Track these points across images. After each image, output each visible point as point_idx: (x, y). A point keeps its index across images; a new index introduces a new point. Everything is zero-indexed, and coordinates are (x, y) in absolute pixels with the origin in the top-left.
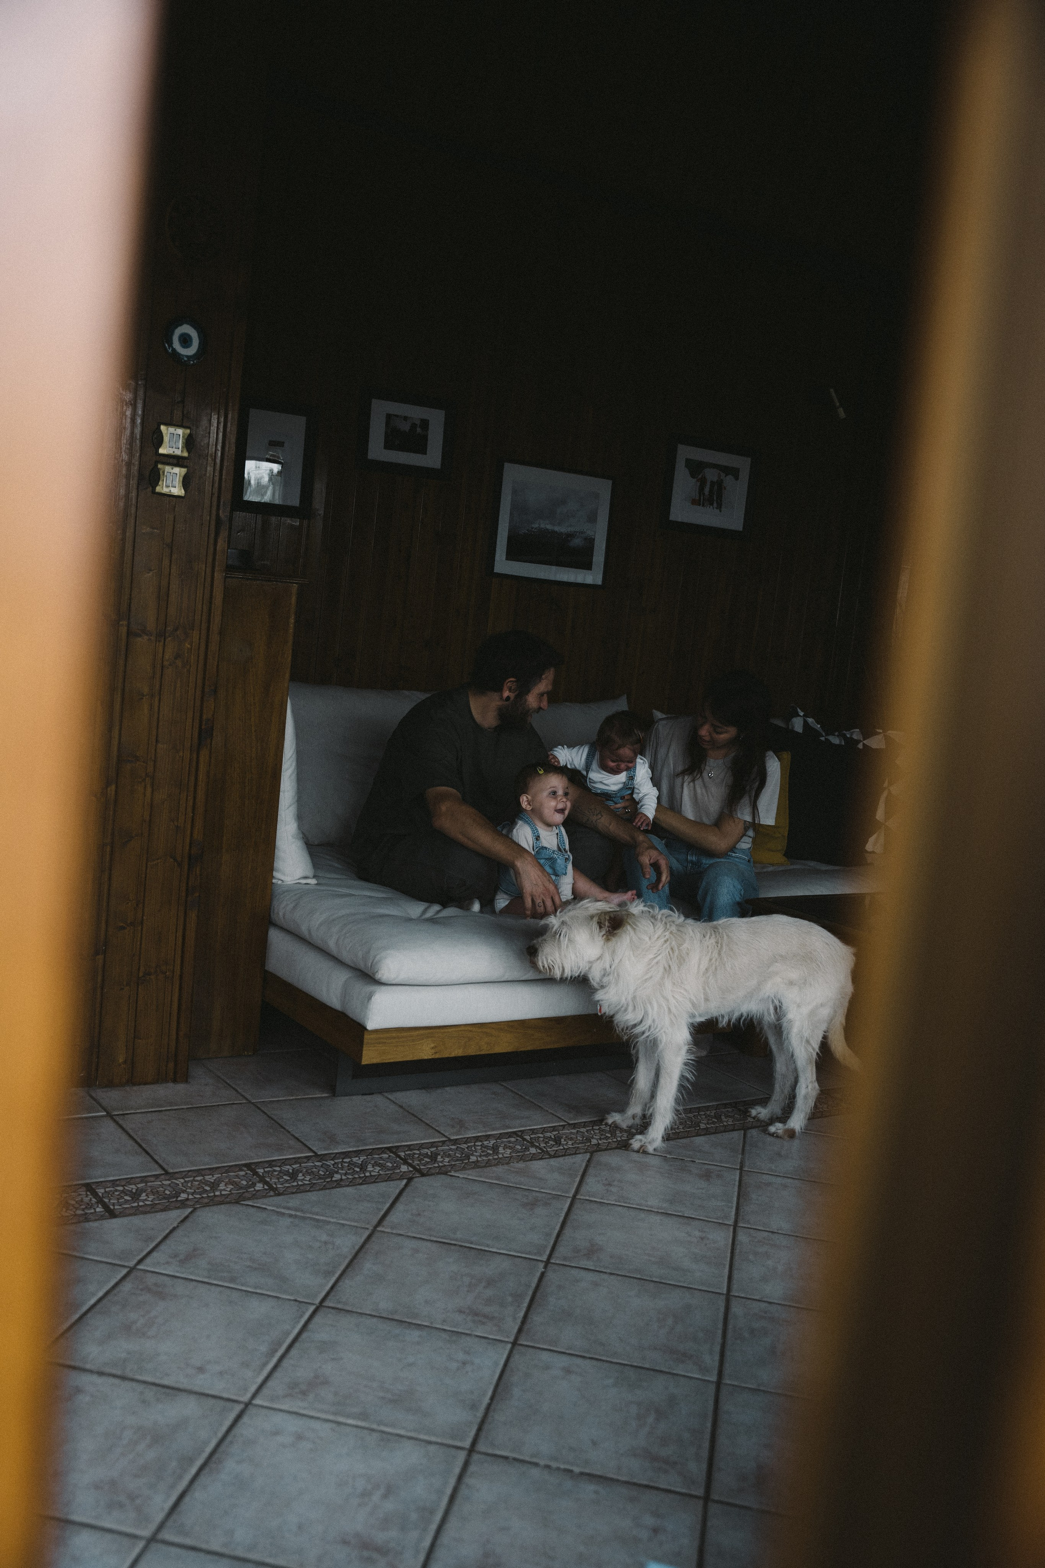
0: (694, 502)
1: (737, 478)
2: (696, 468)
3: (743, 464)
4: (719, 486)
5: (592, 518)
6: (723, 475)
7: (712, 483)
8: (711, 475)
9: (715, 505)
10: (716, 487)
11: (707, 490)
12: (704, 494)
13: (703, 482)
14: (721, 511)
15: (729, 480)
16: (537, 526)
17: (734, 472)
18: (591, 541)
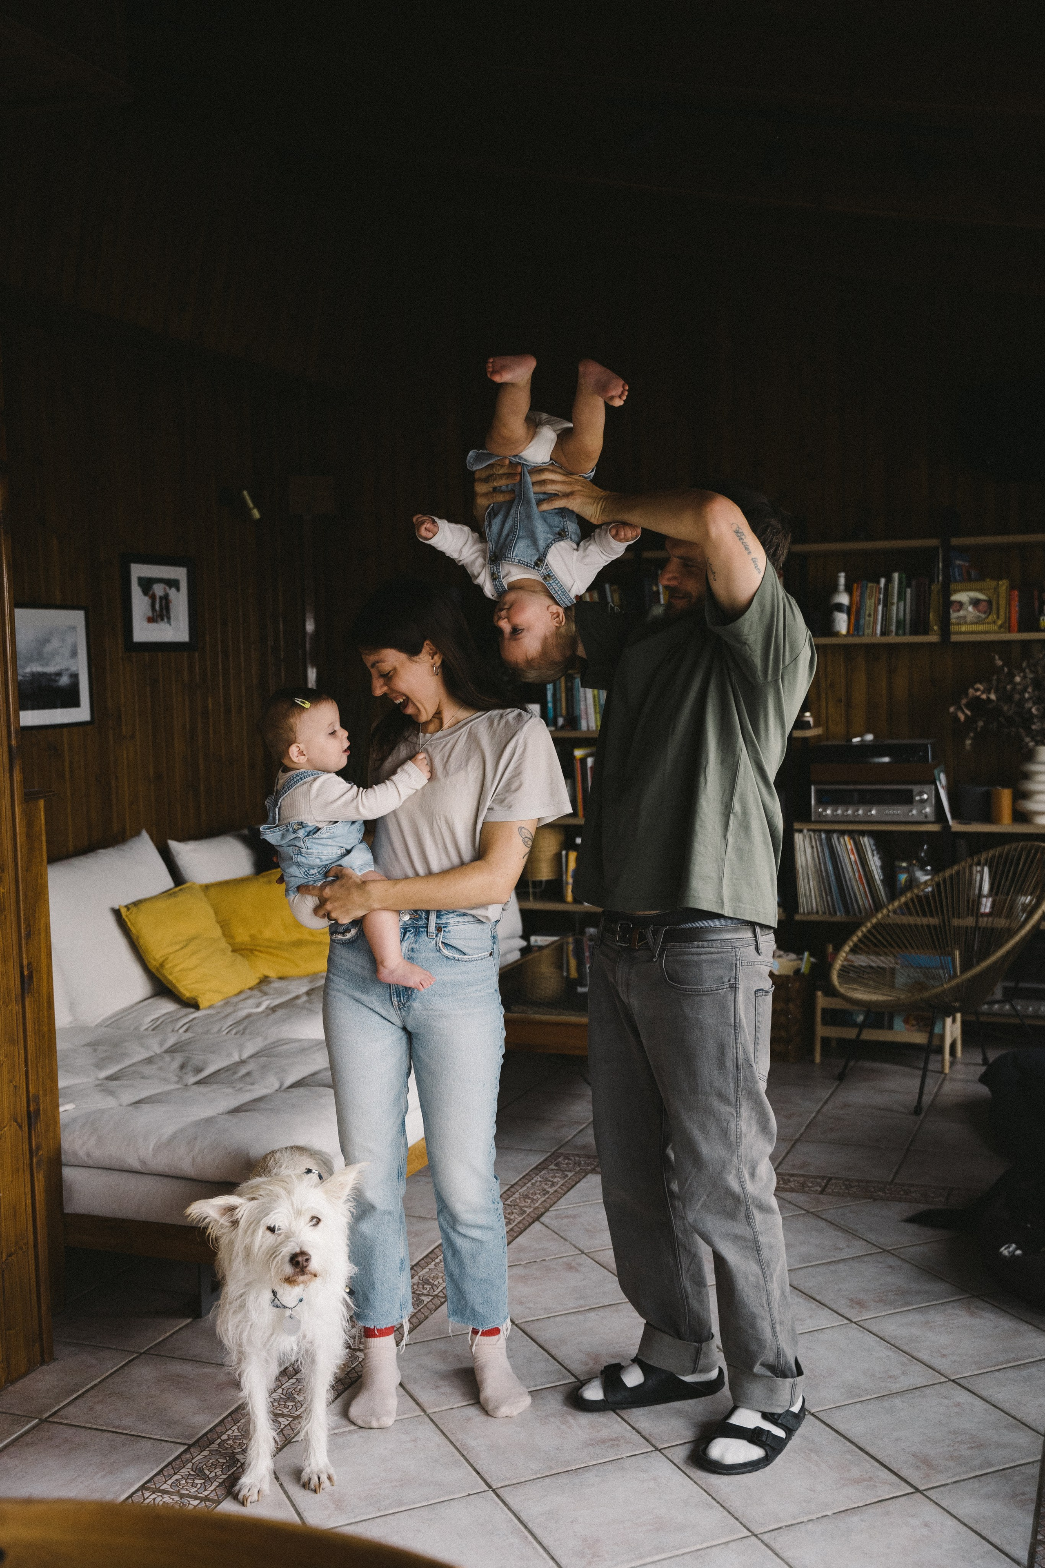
0: (151, 620)
1: (178, 590)
2: (146, 585)
3: (179, 573)
4: (166, 598)
5: (74, 654)
6: (167, 588)
7: (161, 598)
8: (159, 590)
9: (166, 620)
10: (164, 601)
11: (157, 607)
12: (156, 611)
13: (153, 597)
14: (170, 625)
15: (172, 592)
16: (28, 670)
17: (173, 583)
18: (75, 677)
